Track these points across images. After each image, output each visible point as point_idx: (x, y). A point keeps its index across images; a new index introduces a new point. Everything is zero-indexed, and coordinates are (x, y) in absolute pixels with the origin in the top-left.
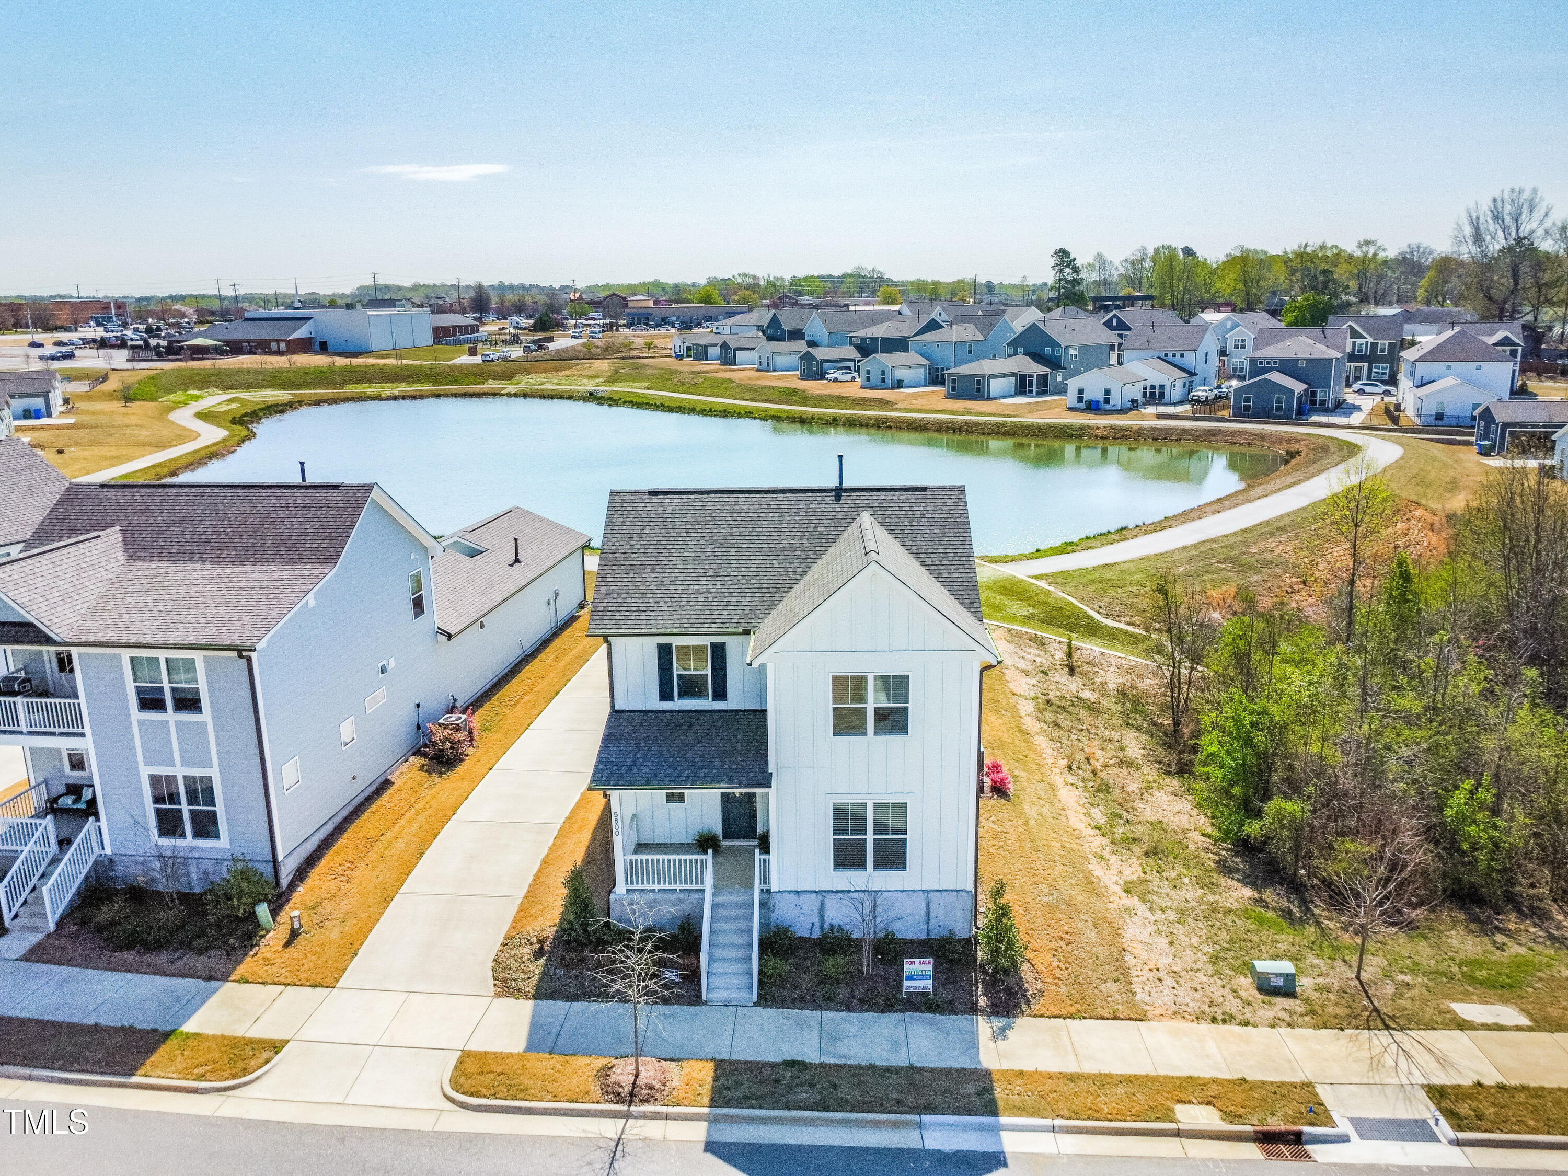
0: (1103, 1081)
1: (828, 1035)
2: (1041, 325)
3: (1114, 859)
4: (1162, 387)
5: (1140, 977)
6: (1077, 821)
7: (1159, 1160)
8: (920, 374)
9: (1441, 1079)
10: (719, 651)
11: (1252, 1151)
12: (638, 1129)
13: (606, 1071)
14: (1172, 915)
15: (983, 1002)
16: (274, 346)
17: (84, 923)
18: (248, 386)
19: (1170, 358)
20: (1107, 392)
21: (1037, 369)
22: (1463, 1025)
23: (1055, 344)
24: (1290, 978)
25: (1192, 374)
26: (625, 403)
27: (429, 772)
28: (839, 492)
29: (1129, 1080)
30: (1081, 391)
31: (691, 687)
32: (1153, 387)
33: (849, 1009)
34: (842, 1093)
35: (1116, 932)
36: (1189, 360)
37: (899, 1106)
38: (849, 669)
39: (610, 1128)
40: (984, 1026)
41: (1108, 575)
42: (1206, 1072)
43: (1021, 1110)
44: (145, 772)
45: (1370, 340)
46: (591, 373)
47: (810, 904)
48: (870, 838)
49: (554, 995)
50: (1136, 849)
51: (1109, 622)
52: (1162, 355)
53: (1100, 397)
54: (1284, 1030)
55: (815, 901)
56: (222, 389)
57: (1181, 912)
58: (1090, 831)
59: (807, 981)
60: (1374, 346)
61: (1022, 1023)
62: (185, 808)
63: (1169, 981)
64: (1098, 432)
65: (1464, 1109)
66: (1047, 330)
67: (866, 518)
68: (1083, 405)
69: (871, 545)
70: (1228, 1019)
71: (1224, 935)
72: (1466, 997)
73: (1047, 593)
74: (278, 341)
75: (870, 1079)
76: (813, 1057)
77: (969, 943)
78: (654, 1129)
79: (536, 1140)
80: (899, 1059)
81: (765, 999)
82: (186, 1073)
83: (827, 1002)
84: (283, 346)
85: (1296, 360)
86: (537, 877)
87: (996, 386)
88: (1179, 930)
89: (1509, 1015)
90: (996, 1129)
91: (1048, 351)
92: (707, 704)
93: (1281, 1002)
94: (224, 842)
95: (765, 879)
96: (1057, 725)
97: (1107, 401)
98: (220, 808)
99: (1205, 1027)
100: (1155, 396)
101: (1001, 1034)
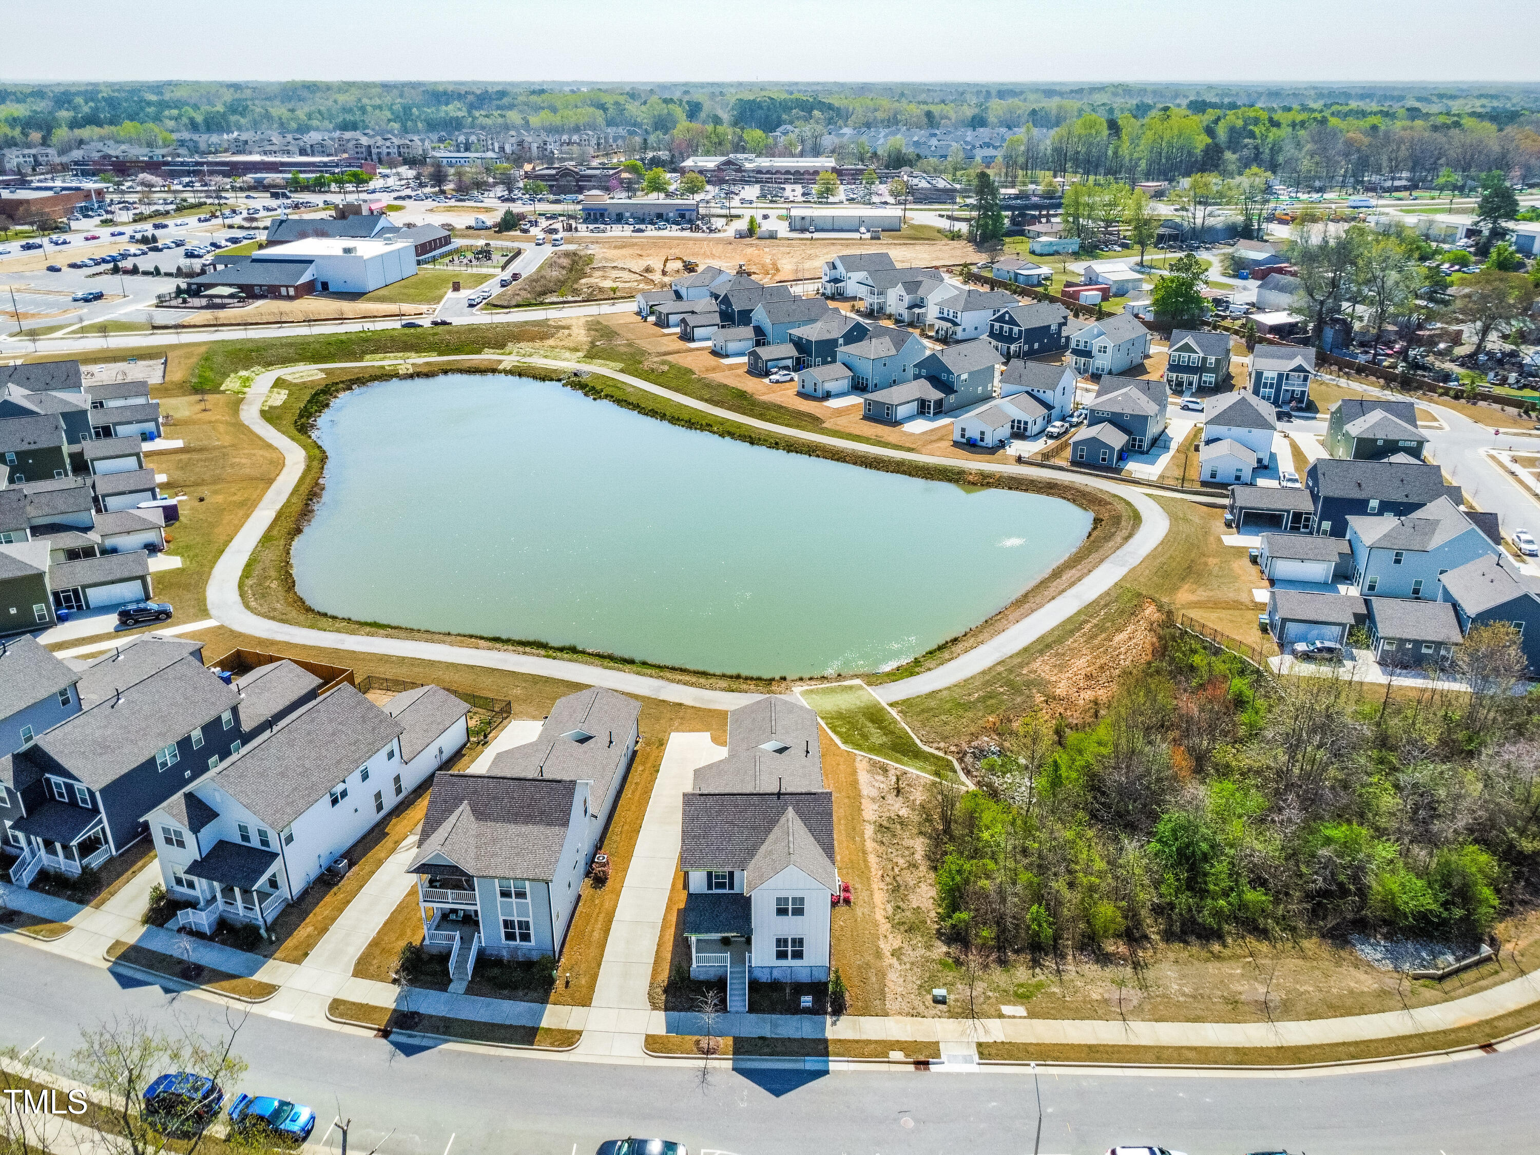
0: (868, 1042)
1: (775, 1025)
2: (939, 356)
3: (890, 937)
4: (1026, 423)
5: (889, 996)
6: (879, 916)
7: (879, 1072)
8: (844, 384)
9: (983, 1039)
10: (731, 874)
11: (911, 1068)
12: (712, 1064)
13: (697, 1042)
14: (908, 966)
15: (830, 1009)
16: (283, 291)
17: (482, 976)
18: (285, 361)
19: (1035, 393)
20: (982, 433)
21: (934, 395)
22: (1001, 1016)
23: (950, 372)
24: (944, 997)
25: (1049, 407)
26: (606, 396)
27: (595, 888)
28: (779, 795)
29: (876, 1042)
30: (963, 430)
31: (721, 885)
32: (1019, 422)
33: (781, 1013)
34: (778, 1049)
35: (884, 975)
36: (1049, 396)
37: (797, 1054)
38: (783, 895)
39: (701, 1063)
40: (829, 1020)
41: (933, 704)
42: (903, 1038)
43: (838, 1055)
44: (501, 918)
45: (1202, 355)
46: (572, 345)
47: (767, 971)
48: (790, 949)
49: (673, 1009)
50: (902, 928)
51: (926, 748)
52: (1029, 389)
53: (977, 436)
54: (937, 1019)
55: (768, 970)
56: (264, 367)
57: (912, 964)
58: (884, 921)
59: (766, 1004)
60: (1204, 360)
61: (842, 1018)
62: (517, 931)
63: (900, 999)
64: (971, 478)
65: (986, 1052)
66: (944, 360)
67: (791, 812)
68: (964, 440)
69: (791, 851)
70: (918, 1015)
71: (928, 975)
72: (1008, 1003)
73: (895, 722)
74: (287, 287)
75: (788, 1044)
76: (768, 1035)
77: (826, 984)
78: (716, 1063)
79: (679, 1068)
80: (798, 1035)
81: (751, 1010)
82: (552, 1044)
83: (772, 1010)
84: (292, 292)
85: (1122, 415)
86: (657, 952)
87: (902, 412)
88: (909, 974)
89: (1020, 1011)
90: (827, 1061)
91: (944, 377)
92: (726, 891)
93: (941, 1007)
94: (533, 943)
95: (750, 962)
96: (882, 843)
97: (982, 440)
98: (532, 932)
99: (909, 1019)
100: (1020, 432)
101: (834, 1023)
